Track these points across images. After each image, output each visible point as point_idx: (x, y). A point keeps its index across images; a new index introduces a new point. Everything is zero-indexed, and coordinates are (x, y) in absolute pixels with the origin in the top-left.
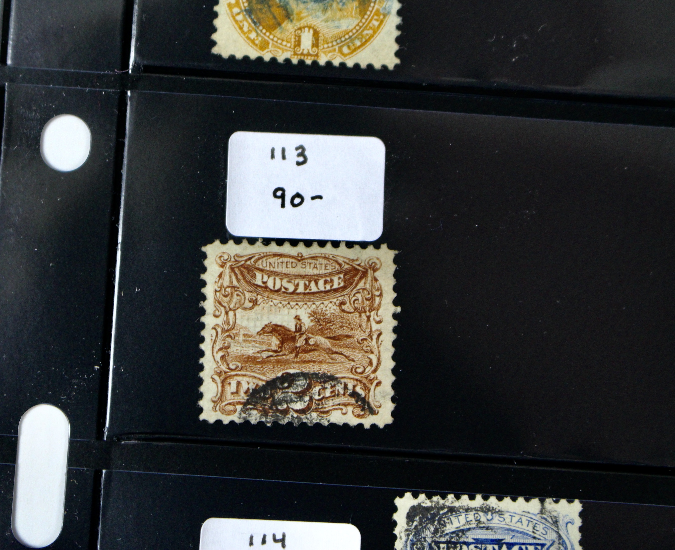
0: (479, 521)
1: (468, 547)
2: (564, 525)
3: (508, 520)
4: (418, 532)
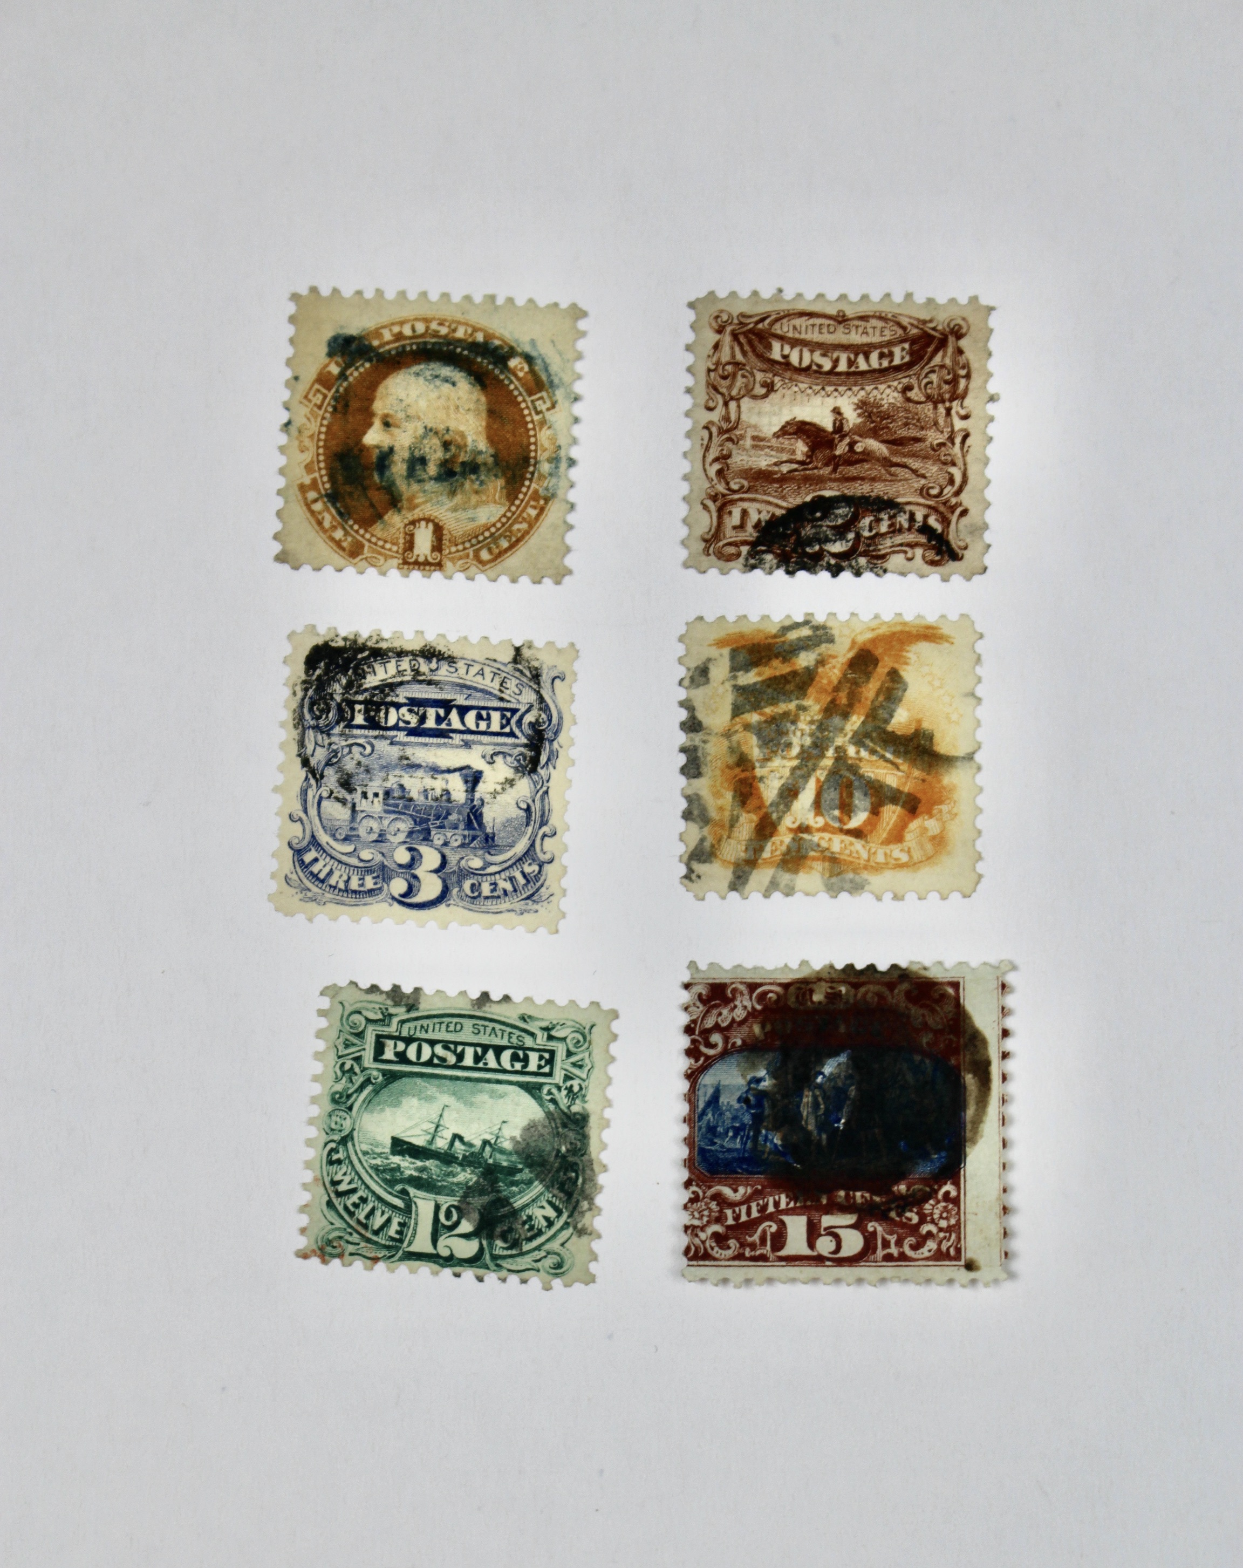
0: (417, 672)
1: (398, 710)
2: (550, 681)
3: (462, 671)
4: (322, 685)
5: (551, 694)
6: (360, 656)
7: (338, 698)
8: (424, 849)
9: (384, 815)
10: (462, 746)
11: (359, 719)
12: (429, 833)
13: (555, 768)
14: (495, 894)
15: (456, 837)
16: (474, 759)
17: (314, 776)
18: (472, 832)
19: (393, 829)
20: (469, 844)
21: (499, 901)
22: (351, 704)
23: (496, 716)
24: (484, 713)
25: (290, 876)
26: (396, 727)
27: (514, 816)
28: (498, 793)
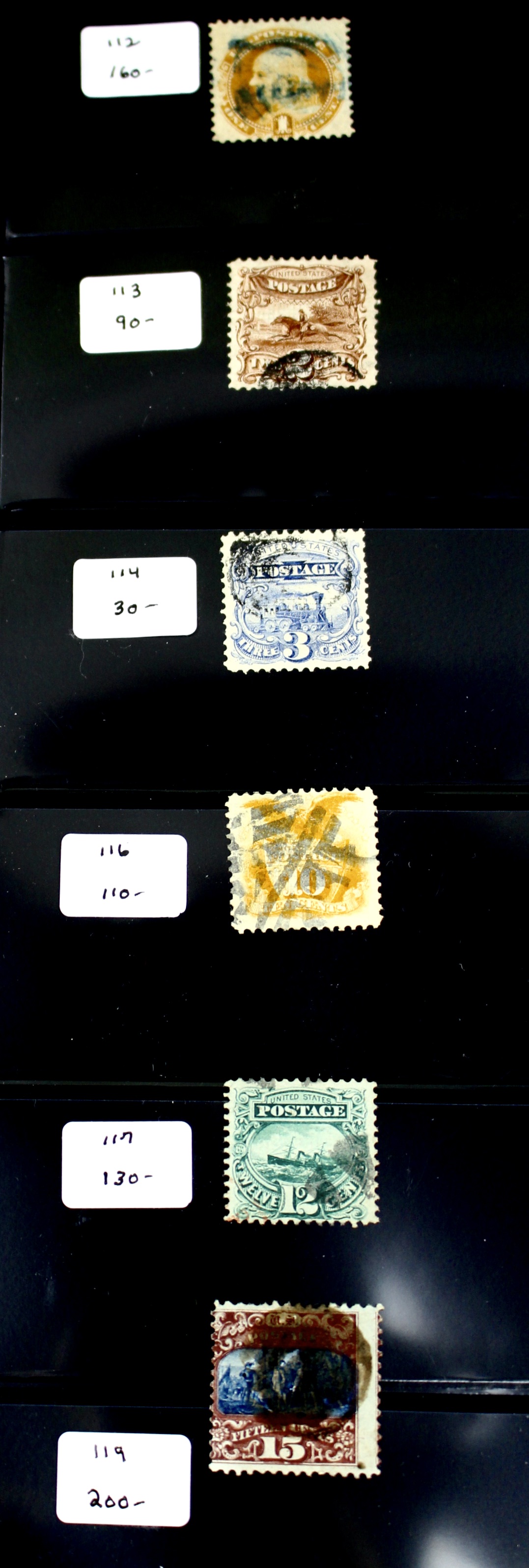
0: (286, 549)
1: (279, 568)
2: (352, 548)
3: (309, 547)
4: (240, 560)
5: (353, 553)
6: (257, 544)
7: (248, 565)
8: (298, 633)
9: (277, 619)
10: (312, 582)
11: (260, 574)
12: (300, 625)
13: (359, 589)
14: (336, 652)
15: (314, 626)
16: (319, 588)
17: (240, 603)
18: (321, 623)
19: (282, 625)
20: (320, 629)
21: (338, 655)
22: (255, 567)
23: (327, 567)
24: (321, 566)
25: (233, 652)
26: (278, 576)
27: (341, 614)
28: (332, 603)
